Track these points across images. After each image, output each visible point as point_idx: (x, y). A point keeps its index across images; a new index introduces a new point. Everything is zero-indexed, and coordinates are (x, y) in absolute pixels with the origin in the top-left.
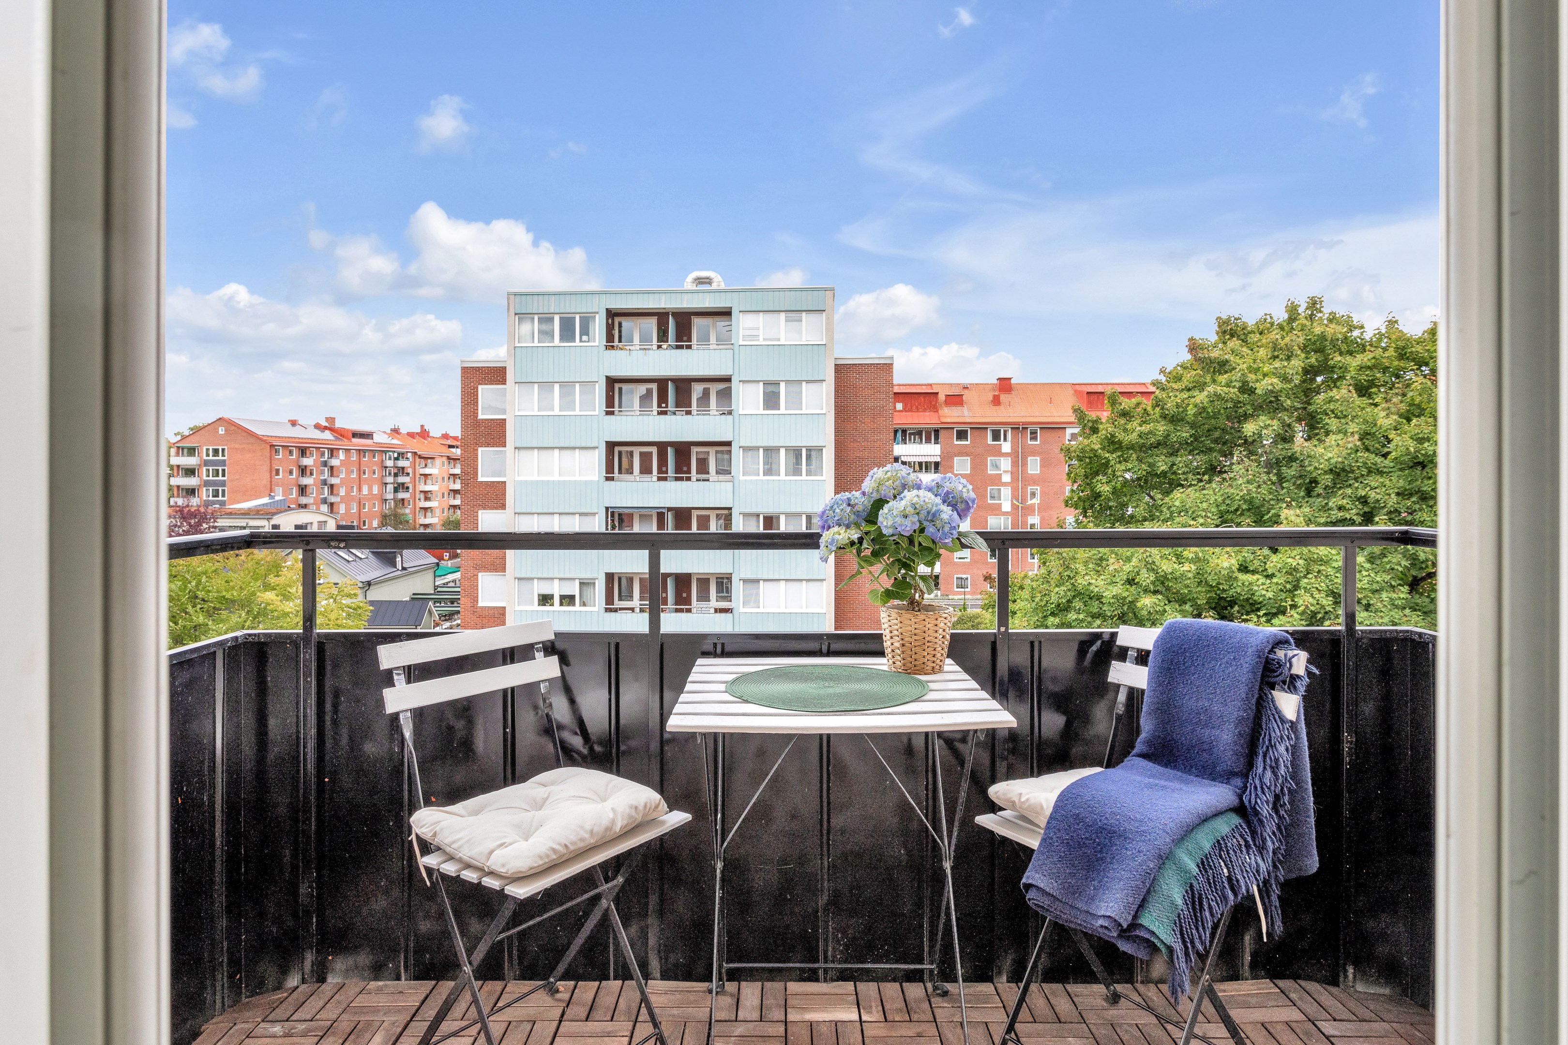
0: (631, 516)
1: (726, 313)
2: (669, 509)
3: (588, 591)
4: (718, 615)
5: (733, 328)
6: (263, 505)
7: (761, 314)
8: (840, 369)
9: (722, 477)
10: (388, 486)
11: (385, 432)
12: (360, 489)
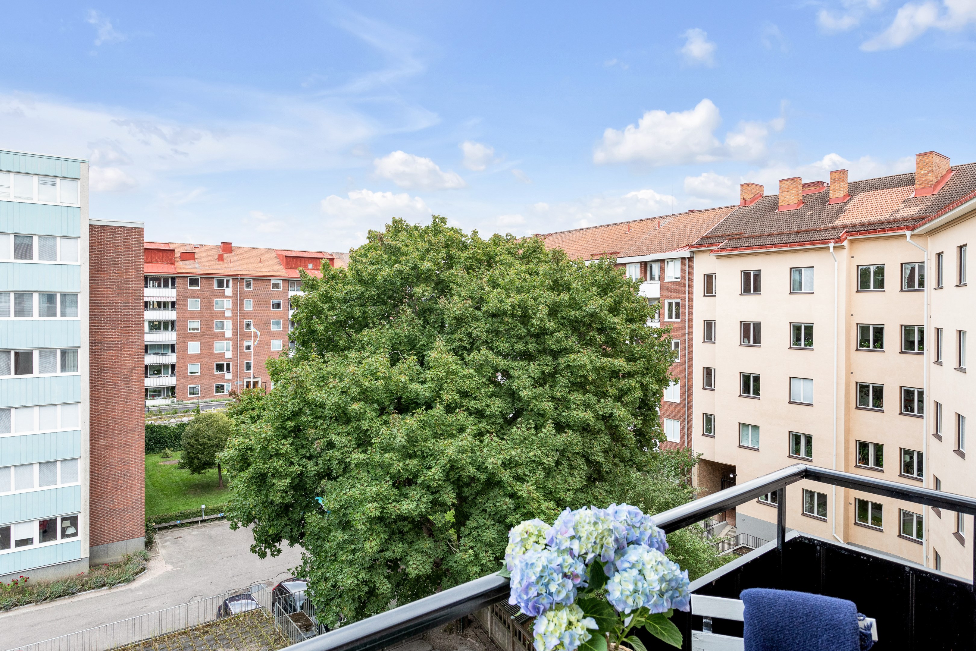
7: (12, 174)
8: (93, 229)
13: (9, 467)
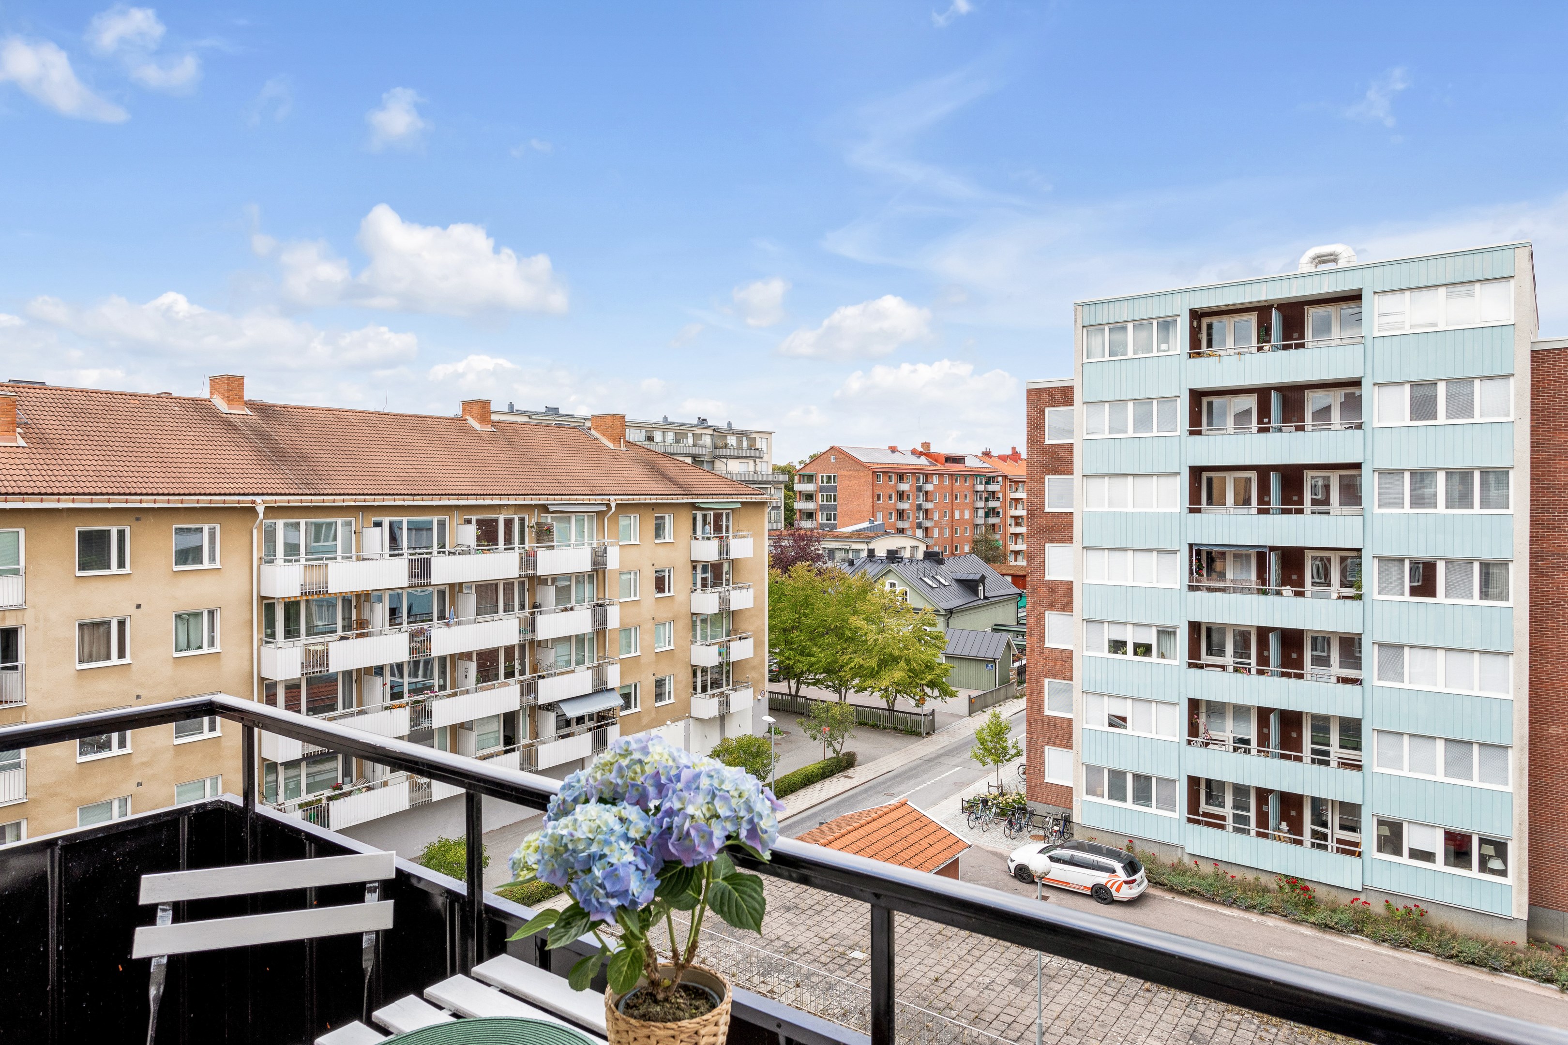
0: (1223, 554)
1: (1355, 297)
2: (1272, 549)
3: (1167, 641)
4: (1341, 686)
5: (1364, 316)
6: (864, 529)
7: (1408, 293)
8: (1538, 357)
9: (1346, 509)
10: (979, 511)
11: (976, 456)
12: (952, 513)
13: (1402, 734)
